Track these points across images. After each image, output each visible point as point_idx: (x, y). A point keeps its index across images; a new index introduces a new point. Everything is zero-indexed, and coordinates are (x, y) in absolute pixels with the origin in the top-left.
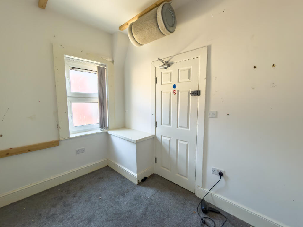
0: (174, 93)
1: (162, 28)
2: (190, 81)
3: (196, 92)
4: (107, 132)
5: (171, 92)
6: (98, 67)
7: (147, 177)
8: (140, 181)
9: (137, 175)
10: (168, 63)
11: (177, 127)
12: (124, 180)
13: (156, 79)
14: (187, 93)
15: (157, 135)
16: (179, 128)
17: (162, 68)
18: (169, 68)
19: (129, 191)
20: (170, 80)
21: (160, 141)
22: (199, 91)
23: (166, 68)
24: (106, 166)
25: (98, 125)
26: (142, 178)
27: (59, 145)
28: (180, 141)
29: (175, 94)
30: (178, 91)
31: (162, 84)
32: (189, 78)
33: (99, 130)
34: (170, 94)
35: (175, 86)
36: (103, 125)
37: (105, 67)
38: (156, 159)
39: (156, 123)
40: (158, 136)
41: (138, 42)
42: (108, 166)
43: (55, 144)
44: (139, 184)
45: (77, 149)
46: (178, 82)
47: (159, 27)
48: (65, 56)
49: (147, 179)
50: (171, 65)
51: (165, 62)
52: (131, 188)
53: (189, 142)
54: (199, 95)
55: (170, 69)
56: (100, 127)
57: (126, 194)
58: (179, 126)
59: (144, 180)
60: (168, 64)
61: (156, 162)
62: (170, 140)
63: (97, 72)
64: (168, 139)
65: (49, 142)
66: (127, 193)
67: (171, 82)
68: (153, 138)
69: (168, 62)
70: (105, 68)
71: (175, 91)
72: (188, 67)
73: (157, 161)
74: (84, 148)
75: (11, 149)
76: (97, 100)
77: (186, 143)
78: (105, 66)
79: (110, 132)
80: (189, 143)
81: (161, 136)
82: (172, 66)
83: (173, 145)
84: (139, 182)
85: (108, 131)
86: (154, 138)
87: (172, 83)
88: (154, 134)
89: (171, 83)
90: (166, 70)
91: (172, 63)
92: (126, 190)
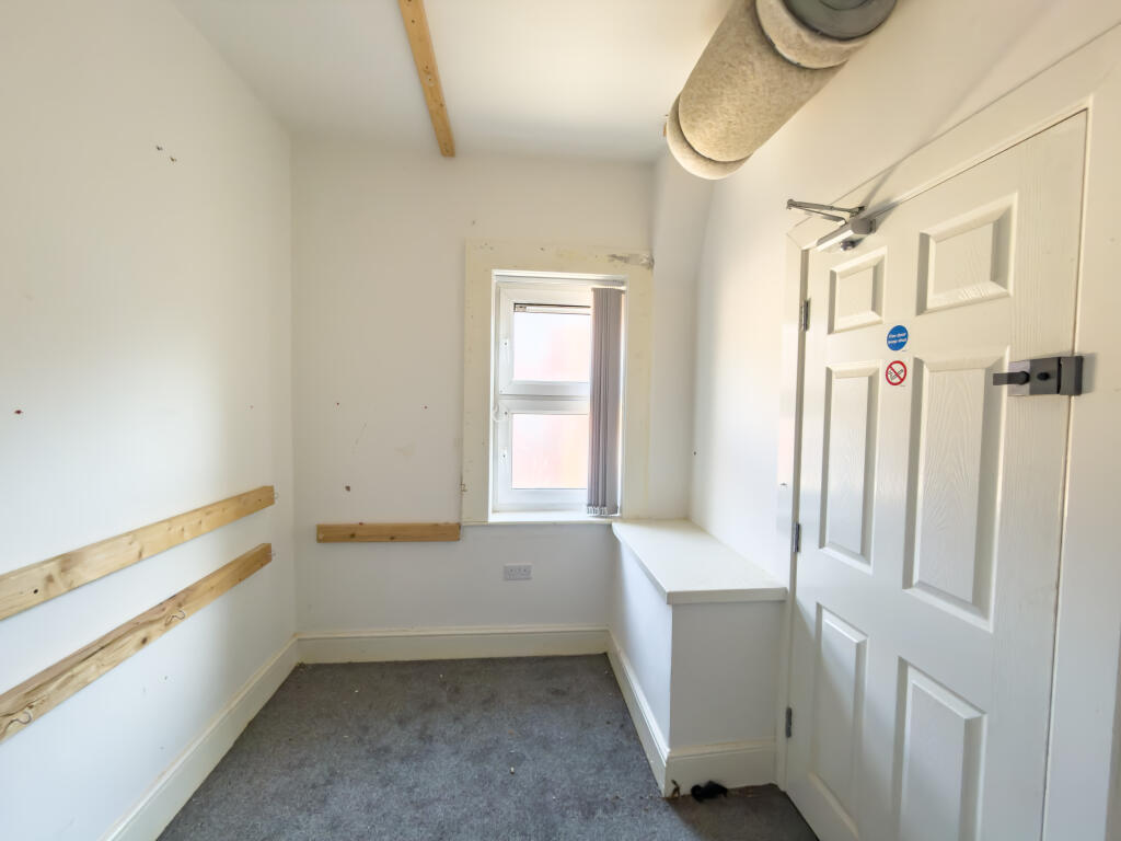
0: (895, 375)
1: (784, 41)
2: (1008, 295)
3: (1053, 368)
4: (610, 526)
5: (877, 372)
6: (595, 290)
7: (729, 785)
8: (685, 790)
9: (668, 750)
10: (863, 215)
11: (907, 582)
12: (625, 743)
13: (806, 307)
14: (978, 379)
15: (800, 595)
16: (915, 592)
17: (829, 249)
18: (870, 239)
19: (615, 807)
20: (876, 307)
21: (812, 628)
22: (1080, 360)
23: (850, 244)
24: (601, 652)
25: (583, 497)
26: (702, 781)
27: (459, 539)
28: (920, 676)
29: (897, 380)
30: (919, 364)
31: (831, 330)
32: (998, 274)
33: (583, 515)
34: (872, 381)
35: (898, 337)
36: (601, 496)
37: (623, 288)
38: (789, 713)
39: (797, 529)
40: (806, 601)
41: (707, 156)
42: (605, 654)
43: (447, 533)
44: (675, 801)
45: (507, 565)
46: (921, 308)
47: (770, 45)
48: (496, 272)
49: (722, 797)
50: (883, 220)
51: (846, 216)
52: (633, 801)
53: (983, 712)
54: (1078, 390)
55: (875, 247)
56: (589, 505)
57: (600, 813)
58: (920, 582)
59: (708, 793)
60: (866, 221)
61: (789, 733)
62: (860, 648)
63: (590, 311)
64: (855, 638)
65: (436, 525)
66: (606, 811)
67: (880, 314)
68: (782, 602)
69: (861, 208)
70: (622, 292)
71: (898, 368)
72: (994, 207)
73: (793, 730)
74: (529, 567)
75: (361, 524)
76: (585, 405)
77: (966, 713)
78: (622, 283)
79: (619, 529)
80: (985, 719)
81: (819, 608)
82: (887, 227)
83: (879, 685)
84: (677, 790)
85: (614, 525)
86: (782, 604)
87: (883, 318)
88: (785, 583)
89: (879, 323)
90: (851, 252)
91: (887, 209)
92: (608, 795)
